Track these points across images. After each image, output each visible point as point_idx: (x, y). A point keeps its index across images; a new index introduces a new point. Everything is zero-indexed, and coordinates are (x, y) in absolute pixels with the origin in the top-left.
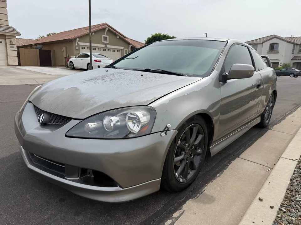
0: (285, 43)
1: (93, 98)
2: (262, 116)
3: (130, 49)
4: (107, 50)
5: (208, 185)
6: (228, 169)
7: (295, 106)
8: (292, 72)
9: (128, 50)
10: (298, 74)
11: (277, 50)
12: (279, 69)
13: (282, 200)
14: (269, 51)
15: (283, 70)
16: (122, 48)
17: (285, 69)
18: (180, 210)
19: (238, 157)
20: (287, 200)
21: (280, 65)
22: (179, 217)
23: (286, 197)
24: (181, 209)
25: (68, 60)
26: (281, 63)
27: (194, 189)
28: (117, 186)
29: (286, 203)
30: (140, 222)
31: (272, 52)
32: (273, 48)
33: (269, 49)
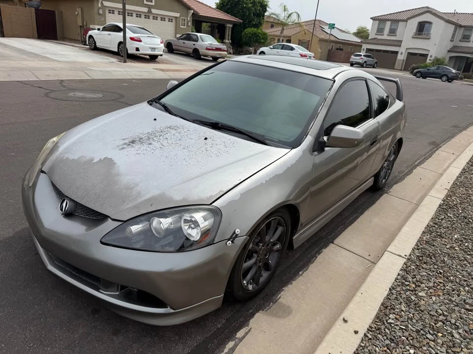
0: (442, 22)
1: (137, 185)
2: (377, 176)
3: (190, 18)
4: (151, 17)
5: (286, 289)
6: (314, 263)
7: (432, 147)
8: (446, 73)
9: (187, 19)
10: (453, 76)
11: (429, 34)
12: (426, 66)
13: (371, 321)
14: (416, 35)
15: (433, 68)
16: (178, 15)
17: (436, 67)
18: (246, 327)
19: (333, 243)
20: (377, 320)
21: (430, 60)
22: (244, 337)
23: (377, 317)
24: (248, 325)
25: (86, 32)
26: (431, 56)
27: (267, 295)
28: (167, 308)
29: (375, 326)
30: (196, 344)
31: (420, 37)
32: (422, 29)
33: (417, 31)
